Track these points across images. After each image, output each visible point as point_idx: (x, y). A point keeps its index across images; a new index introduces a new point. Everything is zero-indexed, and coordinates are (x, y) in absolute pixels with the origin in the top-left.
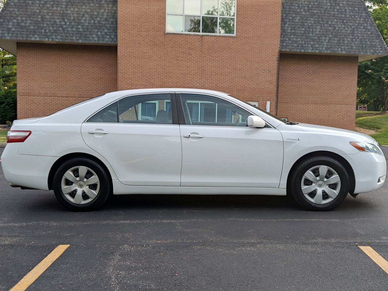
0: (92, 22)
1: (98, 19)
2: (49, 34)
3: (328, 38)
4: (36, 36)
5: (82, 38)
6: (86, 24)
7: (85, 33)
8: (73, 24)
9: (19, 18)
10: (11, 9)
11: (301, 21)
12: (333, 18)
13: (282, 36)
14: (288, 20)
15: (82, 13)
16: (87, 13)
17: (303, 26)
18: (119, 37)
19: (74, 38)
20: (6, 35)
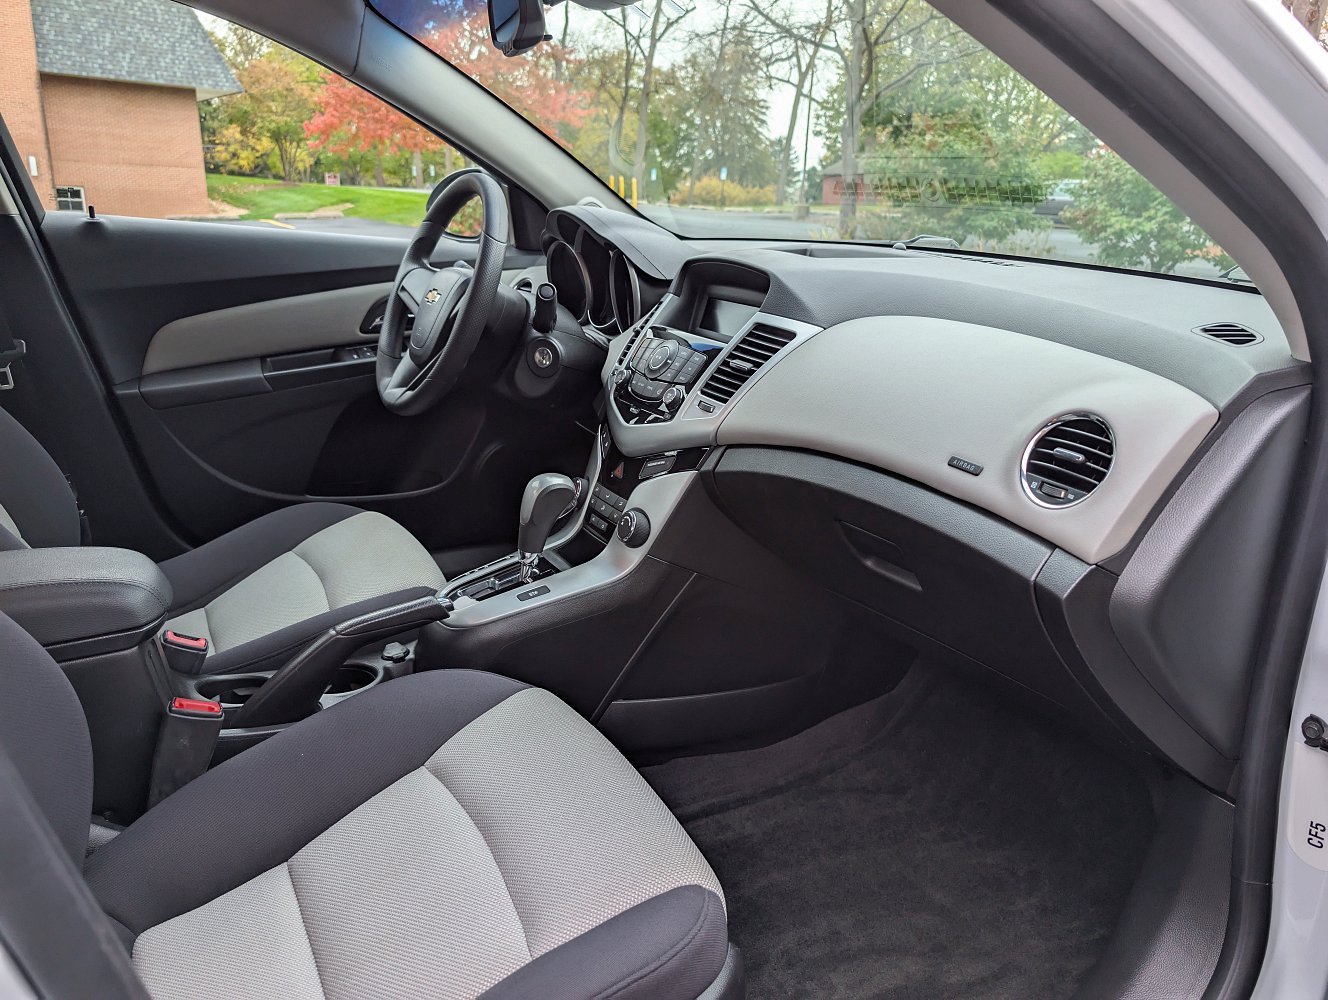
3: (128, 56)
11: (73, 21)
12: (134, 21)
13: (40, 45)
14: (47, 19)
17: (77, 29)
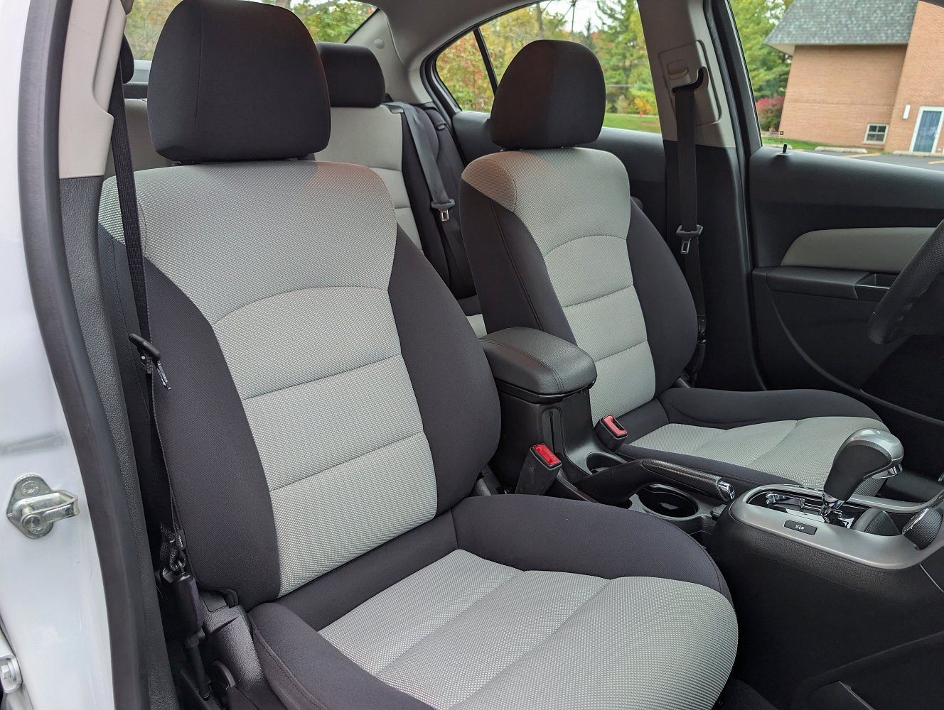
0: (884, 18)
1: (892, 15)
2: (831, 35)
4: (816, 38)
5: (868, 38)
6: (876, 22)
7: (872, 32)
8: (860, 22)
9: (803, 20)
10: (796, 11)
15: (874, 9)
16: (879, 8)
18: (912, 35)
19: (858, 38)
20: (785, 39)
